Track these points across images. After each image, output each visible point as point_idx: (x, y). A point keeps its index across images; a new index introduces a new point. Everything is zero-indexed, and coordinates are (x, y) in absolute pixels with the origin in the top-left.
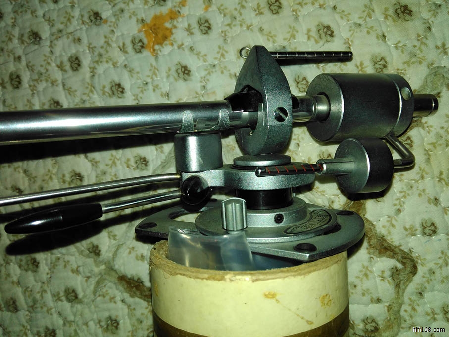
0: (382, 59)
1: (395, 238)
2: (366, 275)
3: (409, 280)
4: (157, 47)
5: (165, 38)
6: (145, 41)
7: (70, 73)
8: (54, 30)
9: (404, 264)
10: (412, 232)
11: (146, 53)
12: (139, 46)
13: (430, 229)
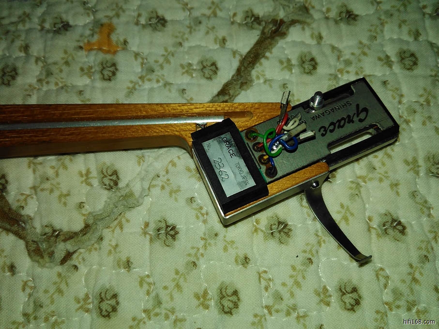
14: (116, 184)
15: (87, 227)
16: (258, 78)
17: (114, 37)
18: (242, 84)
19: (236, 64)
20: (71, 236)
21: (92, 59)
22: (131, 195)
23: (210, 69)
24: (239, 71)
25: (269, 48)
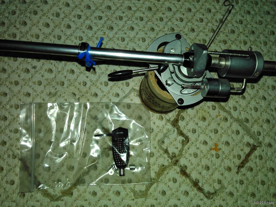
1: (185, 132)
2: (175, 140)
3: (186, 144)
9: (186, 139)
10: (189, 131)
13: (194, 131)
14: (221, 183)
15: (215, 192)
16: (250, 160)
17: (218, 147)
18: (247, 162)
19: (245, 155)
20: (212, 194)
21: (214, 152)
22: (224, 186)
23: (239, 157)
24: (246, 157)
25: (252, 153)
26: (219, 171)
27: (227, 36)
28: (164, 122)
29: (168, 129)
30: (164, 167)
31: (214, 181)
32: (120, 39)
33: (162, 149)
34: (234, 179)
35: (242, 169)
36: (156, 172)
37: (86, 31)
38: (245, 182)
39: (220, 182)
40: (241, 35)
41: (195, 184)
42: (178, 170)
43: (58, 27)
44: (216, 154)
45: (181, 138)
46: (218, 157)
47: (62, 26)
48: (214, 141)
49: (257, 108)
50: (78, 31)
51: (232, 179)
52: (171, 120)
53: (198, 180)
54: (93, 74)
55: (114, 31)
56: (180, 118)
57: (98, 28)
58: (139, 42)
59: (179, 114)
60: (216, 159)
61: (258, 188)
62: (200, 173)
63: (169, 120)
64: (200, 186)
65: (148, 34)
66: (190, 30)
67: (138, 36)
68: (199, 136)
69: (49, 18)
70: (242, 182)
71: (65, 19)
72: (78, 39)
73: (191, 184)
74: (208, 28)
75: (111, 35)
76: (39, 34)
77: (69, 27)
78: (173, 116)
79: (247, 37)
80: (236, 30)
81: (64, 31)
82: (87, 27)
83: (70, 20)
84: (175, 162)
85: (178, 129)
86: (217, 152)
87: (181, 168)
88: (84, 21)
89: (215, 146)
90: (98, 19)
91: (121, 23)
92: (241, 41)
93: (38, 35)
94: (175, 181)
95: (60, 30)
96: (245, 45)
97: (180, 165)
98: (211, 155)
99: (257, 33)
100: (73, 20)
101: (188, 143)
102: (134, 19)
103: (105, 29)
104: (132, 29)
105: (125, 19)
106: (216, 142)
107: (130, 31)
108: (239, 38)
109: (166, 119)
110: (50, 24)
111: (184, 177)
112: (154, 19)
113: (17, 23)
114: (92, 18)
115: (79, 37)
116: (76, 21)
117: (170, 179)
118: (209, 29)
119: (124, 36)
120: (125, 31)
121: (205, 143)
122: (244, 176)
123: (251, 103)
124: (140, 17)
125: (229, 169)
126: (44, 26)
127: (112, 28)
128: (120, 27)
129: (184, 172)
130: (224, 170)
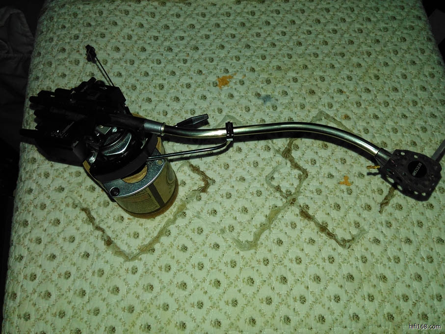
0: (304, 105)
1: (301, 164)
2: (289, 175)
3: (304, 179)
4: (222, 86)
5: (226, 84)
6: (218, 83)
7: (185, 89)
8: (182, 72)
9: (303, 173)
10: (307, 162)
11: (218, 88)
12: (215, 85)
13: (314, 162)
14: (359, 226)
15: (353, 239)
17: (349, 181)
18: (392, 196)
19: (388, 190)
20: (349, 241)
21: (344, 187)
22: (364, 230)
23: (380, 191)
24: (389, 192)
26: (354, 210)
27: (344, 47)
28: (272, 152)
29: (278, 161)
30: (276, 208)
31: (349, 224)
32: (208, 59)
33: (272, 186)
34: (378, 221)
35: (386, 208)
36: (266, 216)
37: (165, 53)
38: (393, 223)
39: (357, 225)
40: (363, 45)
41: (323, 228)
42: (297, 211)
43: (130, 51)
44: (348, 190)
45: (296, 172)
46: (350, 192)
47: (135, 49)
48: (342, 173)
49: (396, 129)
50: (154, 53)
51: (374, 221)
52: (281, 150)
53: (326, 223)
54: (175, 102)
55: (200, 52)
56: (292, 147)
57: (179, 50)
58: (232, 61)
59: (291, 142)
60: (348, 195)
61: (413, 232)
62: (328, 214)
63: (278, 151)
64: (331, 231)
65: (243, 51)
66: (295, 44)
67: (230, 54)
68: (321, 168)
69: (119, 42)
70: (389, 225)
71: (139, 42)
72: (155, 63)
73: (316, 229)
74: (318, 40)
75: (196, 56)
76: (108, 59)
77: (144, 50)
78: (284, 146)
79: (370, 47)
80: (355, 40)
81: (137, 55)
82: (166, 49)
83: (145, 42)
84: (291, 201)
85: (292, 161)
86: (348, 187)
87: (300, 208)
88: (162, 43)
89: (345, 179)
90: (179, 39)
91: (208, 42)
92: (363, 52)
93: (106, 61)
94: (294, 226)
95: (132, 54)
96: (369, 56)
97: (298, 205)
98: (341, 190)
99: (382, 42)
100: (148, 42)
101: (307, 177)
102: (223, 36)
103: (188, 49)
104: (223, 47)
105: (212, 38)
106: (345, 175)
107: (220, 50)
108: (361, 49)
109: (274, 149)
110: (120, 48)
111: (306, 221)
112: (249, 35)
113: (81, 48)
114: (172, 39)
115: (157, 60)
116: (152, 43)
117: (287, 224)
118: (320, 41)
119: (213, 56)
120: (214, 51)
121: (331, 176)
122: (391, 216)
123: (387, 123)
124: (231, 35)
125: (369, 208)
126: (113, 51)
127: (197, 48)
128: (207, 47)
129: (305, 214)
130: (361, 209)
